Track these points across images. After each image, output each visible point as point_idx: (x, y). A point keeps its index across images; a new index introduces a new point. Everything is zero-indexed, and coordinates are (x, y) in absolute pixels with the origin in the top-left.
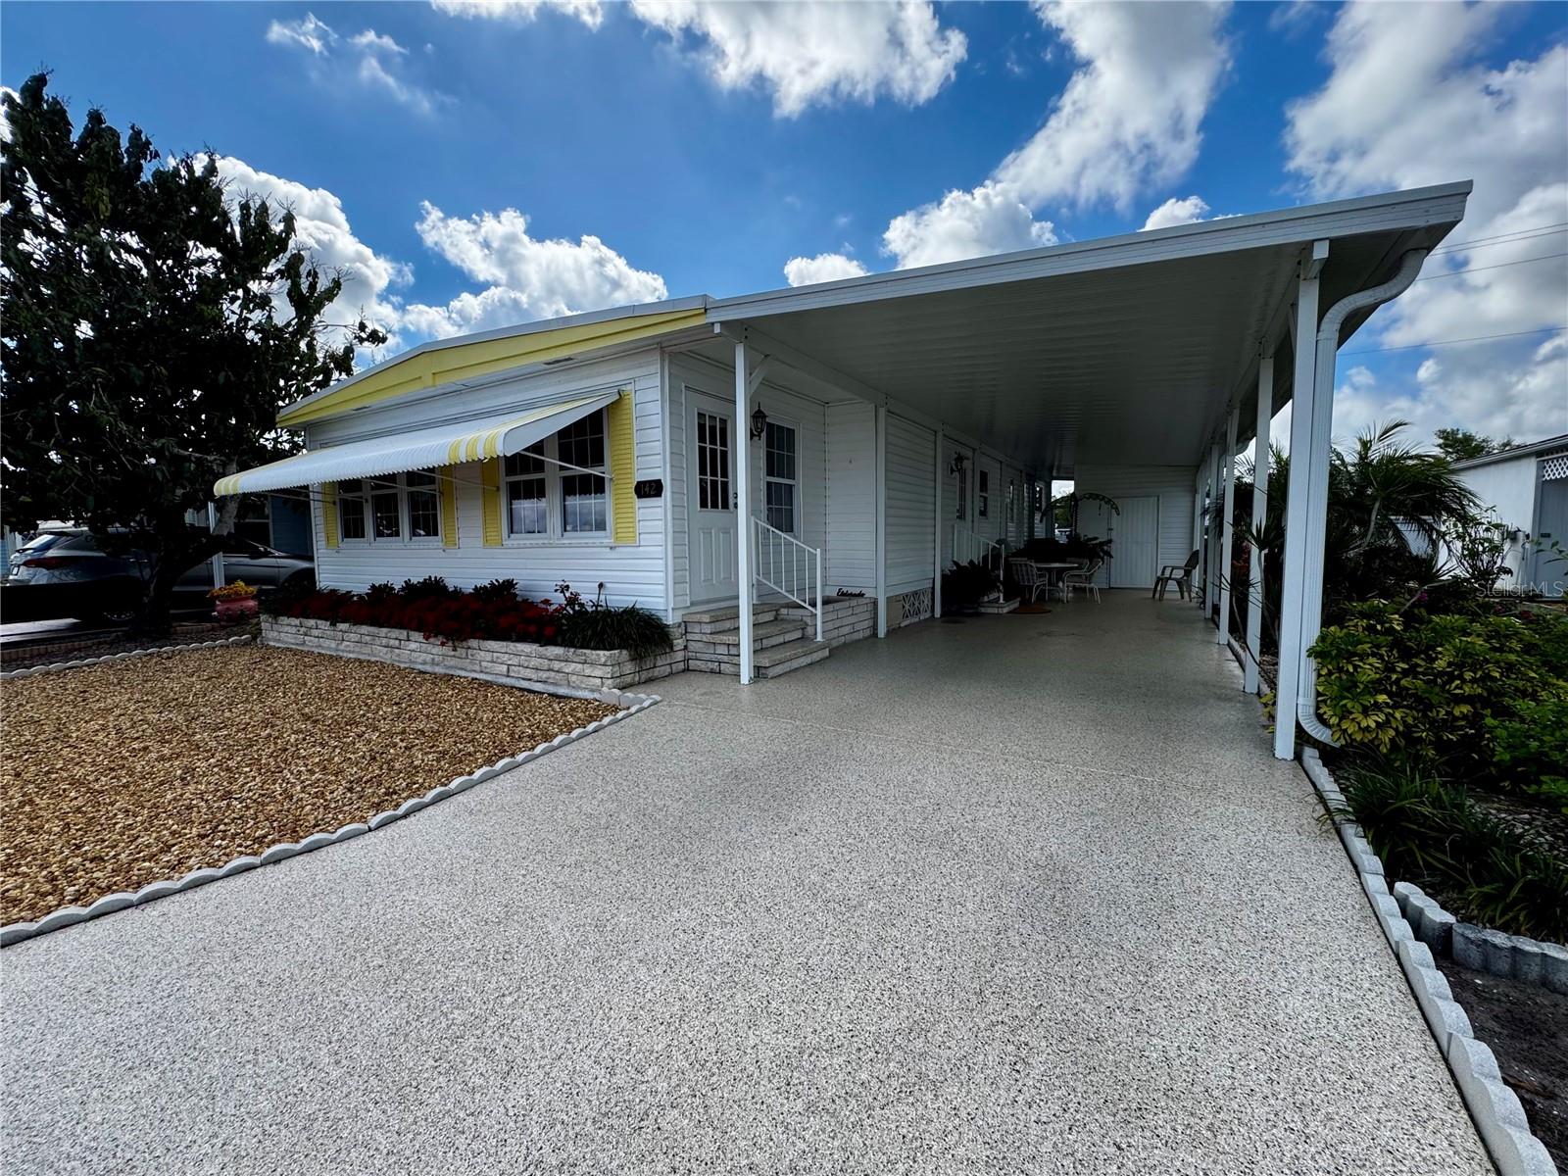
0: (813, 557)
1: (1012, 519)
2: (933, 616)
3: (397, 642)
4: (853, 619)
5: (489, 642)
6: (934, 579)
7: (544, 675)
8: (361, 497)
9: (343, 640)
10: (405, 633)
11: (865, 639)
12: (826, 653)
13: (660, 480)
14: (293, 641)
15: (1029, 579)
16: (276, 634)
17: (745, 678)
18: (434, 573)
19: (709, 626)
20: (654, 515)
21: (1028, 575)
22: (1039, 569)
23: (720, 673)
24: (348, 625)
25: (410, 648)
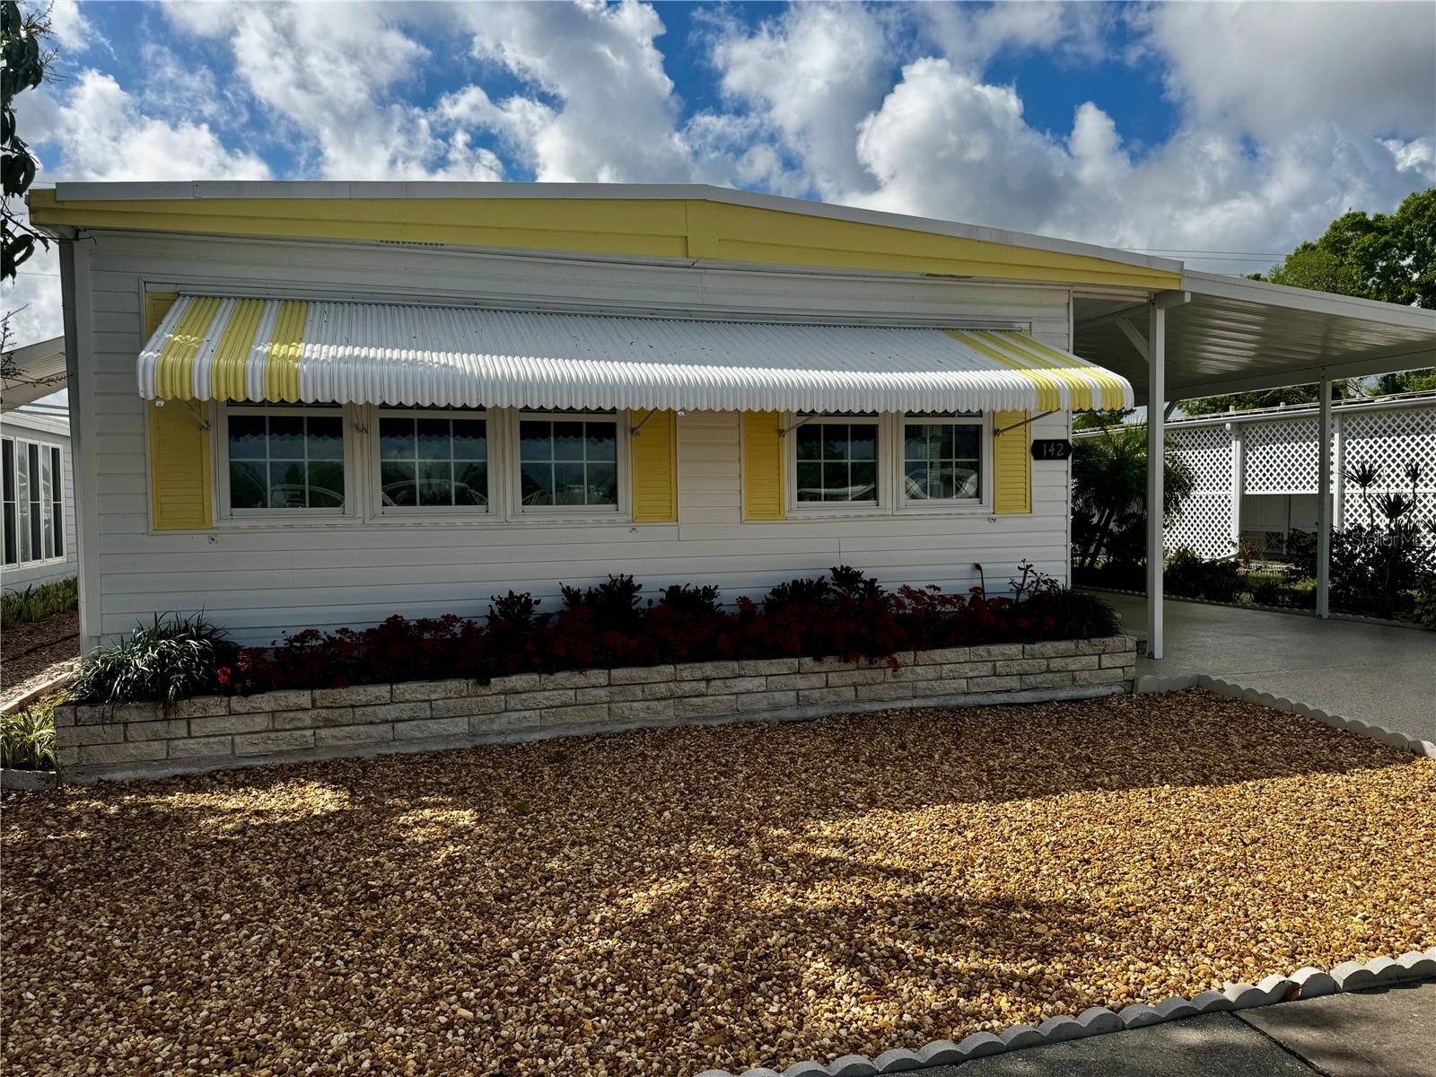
13: (1068, 441)
24: (536, 677)
25: (736, 690)
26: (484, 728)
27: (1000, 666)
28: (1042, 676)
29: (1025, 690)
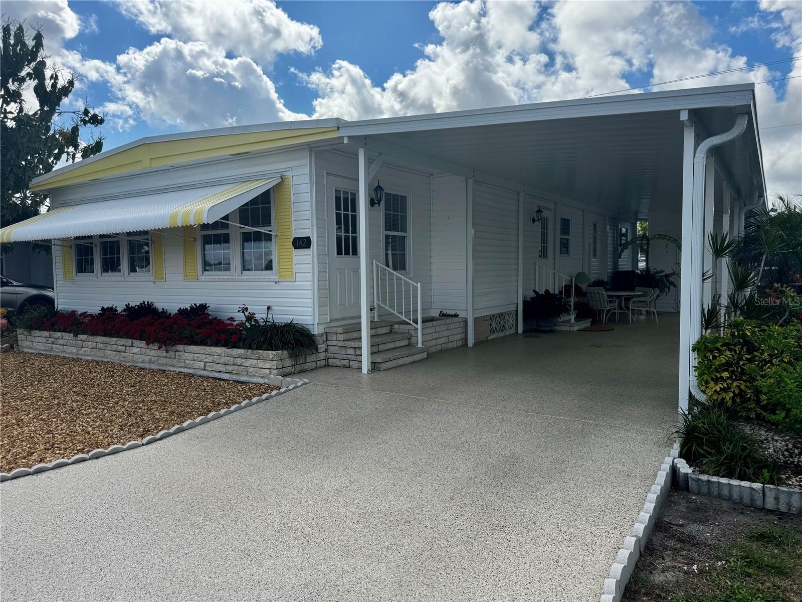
0: (415, 289)
1: (595, 255)
2: (517, 332)
3: (124, 348)
4: (448, 333)
5: (192, 346)
6: (518, 303)
7: (230, 368)
8: (92, 243)
9: (83, 347)
10: (130, 341)
11: (458, 347)
12: (425, 355)
13: (310, 237)
14: (43, 348)
15: (601, 304)
16: (29, 343)
17: (365, 370)
18: (147, 299)
19: (342, 336)
20: (305, 260)
21: (600, 301)
22: (609, 296)
23: (349, 367)
25: (132, 352)
26: (79, 352)
27: (216, 358)
28: (233, 367)
29: (226, 373)
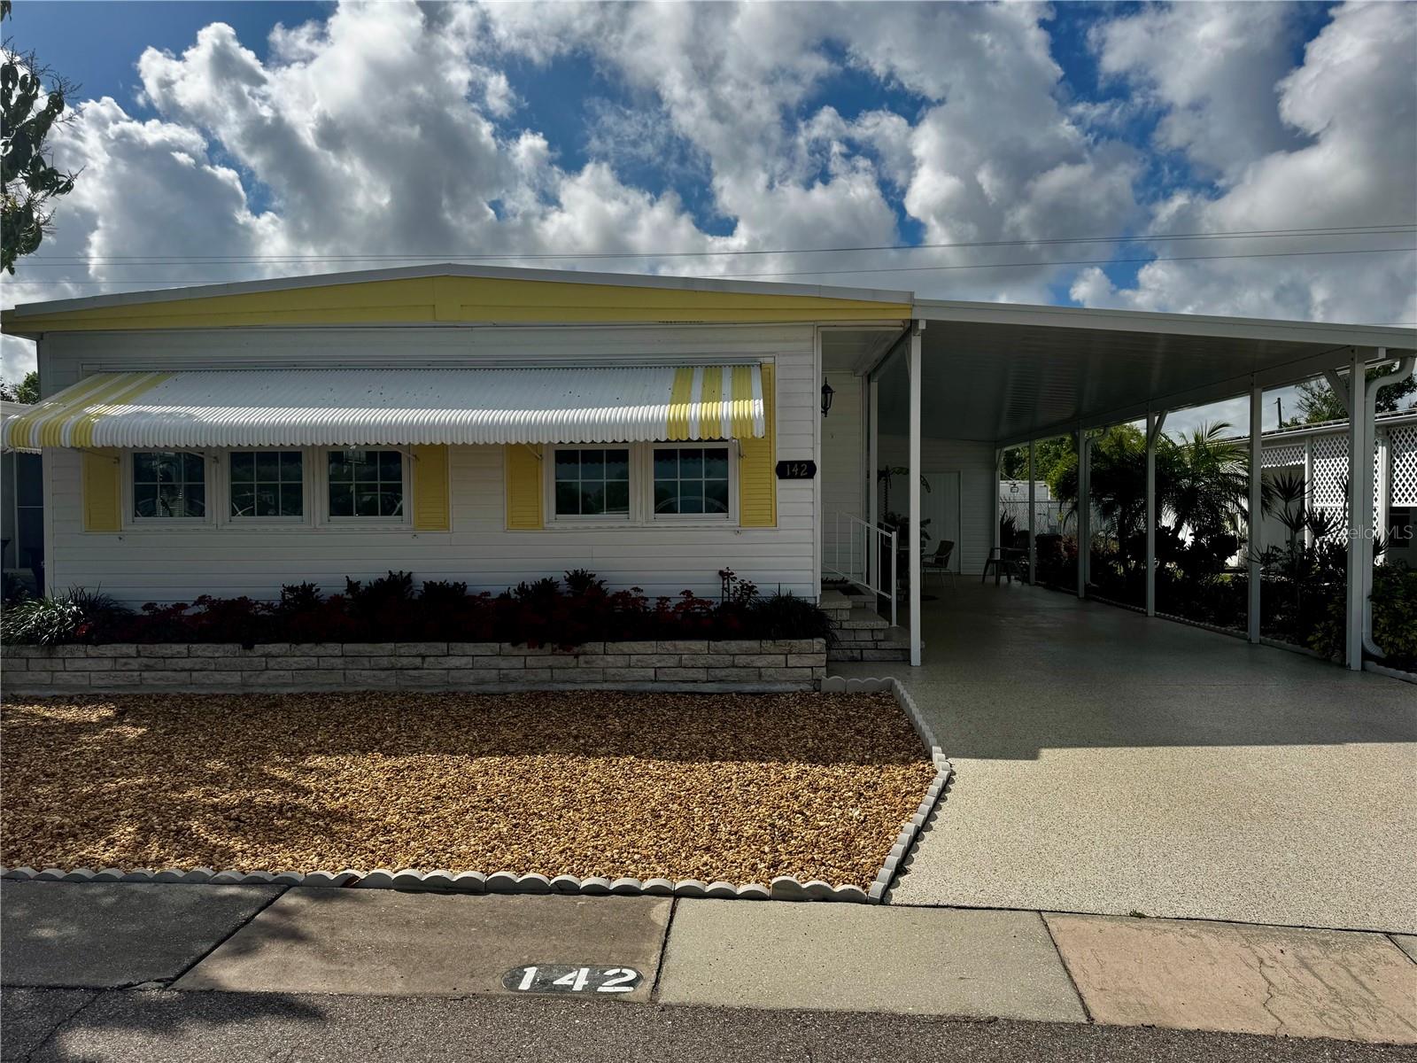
3: (417, 660)
7: (721, 674)
8: (200, 461)
9: (268, 669)
16: (43, 675)
17: (917, 660)
20: (802, 498)
24: (287, 646)
25: (446, 666)
26: (252, 680)
27: (686, 659)
28: (727, 670)
29: (711, 682)
